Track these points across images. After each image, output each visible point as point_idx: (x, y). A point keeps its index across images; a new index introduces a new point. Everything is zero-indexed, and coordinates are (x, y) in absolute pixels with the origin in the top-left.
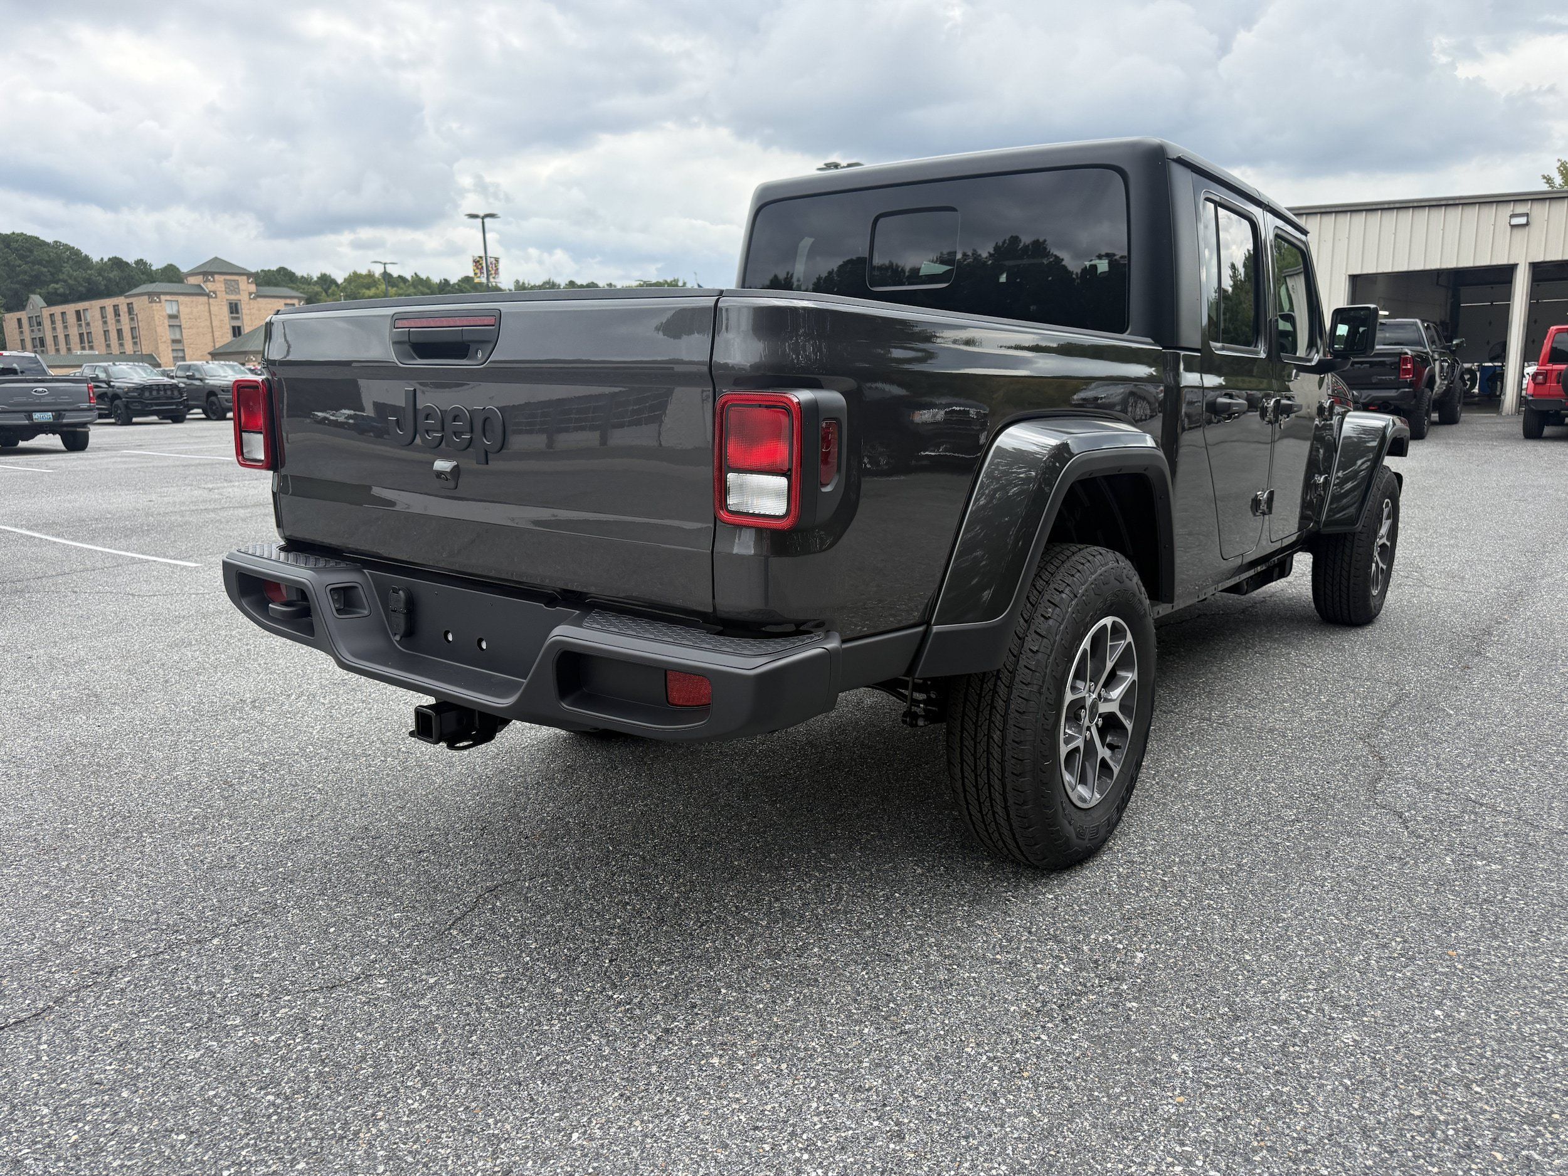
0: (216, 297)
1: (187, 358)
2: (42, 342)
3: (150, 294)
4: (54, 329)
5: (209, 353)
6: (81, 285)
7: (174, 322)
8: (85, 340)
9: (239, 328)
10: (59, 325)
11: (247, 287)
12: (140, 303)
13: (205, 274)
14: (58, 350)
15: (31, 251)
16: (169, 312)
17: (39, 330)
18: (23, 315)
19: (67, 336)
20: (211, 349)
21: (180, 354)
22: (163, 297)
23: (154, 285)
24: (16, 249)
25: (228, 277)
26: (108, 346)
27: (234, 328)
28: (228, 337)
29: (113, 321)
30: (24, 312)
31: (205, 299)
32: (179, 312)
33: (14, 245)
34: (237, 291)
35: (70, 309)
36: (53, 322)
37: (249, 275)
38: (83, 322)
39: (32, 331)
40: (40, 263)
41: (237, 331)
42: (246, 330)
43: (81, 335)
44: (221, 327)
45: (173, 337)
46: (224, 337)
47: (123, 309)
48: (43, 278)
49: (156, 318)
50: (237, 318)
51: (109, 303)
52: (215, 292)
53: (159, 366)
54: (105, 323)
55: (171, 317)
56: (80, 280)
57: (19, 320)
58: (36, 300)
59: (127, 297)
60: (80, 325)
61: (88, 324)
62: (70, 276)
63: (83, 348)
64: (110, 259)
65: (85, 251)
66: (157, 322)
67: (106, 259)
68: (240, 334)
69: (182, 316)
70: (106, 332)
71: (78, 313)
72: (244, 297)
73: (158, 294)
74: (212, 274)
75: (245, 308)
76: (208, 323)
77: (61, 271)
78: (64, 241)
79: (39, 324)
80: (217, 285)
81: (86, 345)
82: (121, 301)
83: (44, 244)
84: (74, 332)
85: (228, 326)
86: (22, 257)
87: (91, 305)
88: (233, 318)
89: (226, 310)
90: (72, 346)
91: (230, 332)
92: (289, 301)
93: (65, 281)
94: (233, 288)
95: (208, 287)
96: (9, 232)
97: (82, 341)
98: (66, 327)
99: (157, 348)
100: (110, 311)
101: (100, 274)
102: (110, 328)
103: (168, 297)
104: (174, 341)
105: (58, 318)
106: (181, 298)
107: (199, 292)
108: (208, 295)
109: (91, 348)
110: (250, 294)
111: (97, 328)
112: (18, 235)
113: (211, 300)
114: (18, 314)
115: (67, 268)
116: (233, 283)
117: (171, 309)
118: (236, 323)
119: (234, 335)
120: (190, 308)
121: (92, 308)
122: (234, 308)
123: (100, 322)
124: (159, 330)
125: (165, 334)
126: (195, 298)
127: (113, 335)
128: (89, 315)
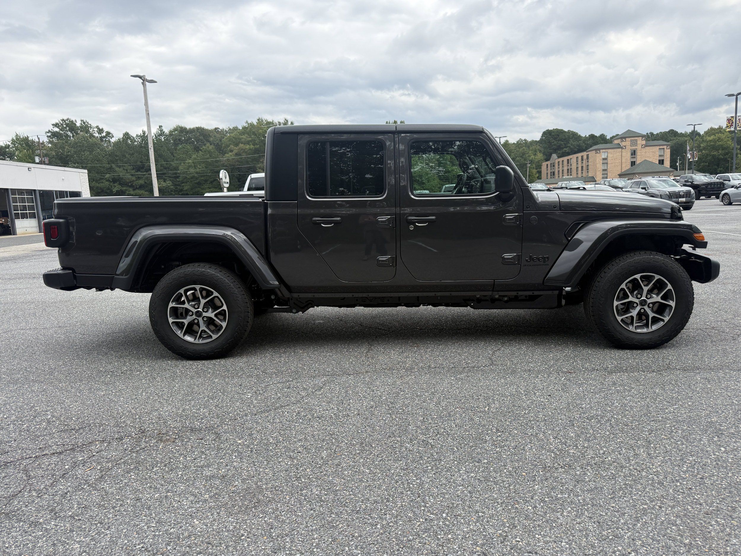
0: (625, 149)
1: (608, 177)
2: (554, 173)
3: (596, 150)
4: (559, 168)
5: (618, 175)
6: (575, 148)
7: (605, 161)
8: (569, 171)
9: (634, 162)
10: (561, 166)
11: (641, 142)
12: (592, 154)
13: (622, 138)
14: (559, 177)
15: (558, 136)
16: (603, 157)
17: (553, 169)
18: (549, 163)
19: (563, 170)
20: (619, 173)
21: (606, 176)
22: (601, 151)
23: (598, 145)
24: (553, 136)
25: (633, 139)
26: (577, 174)
27: (632, 162)
28: (629, 166)
29: (581, 163)
30: (549, 162)
31: (620, 149)
32: (607, 156)
33: (553, 134)
34: (636, 145)
35: (565, 159)
36: (559, 165)
37: (643, 136)
38: (569, 164)
39: (551, 169)
40: (561, 140)
41: (633, 163)
42: (638, 162)
43: (568, 169)
44: (626, 162)
45: (603, 168)
46: (627, 166)
47: (585, 157)
48: (561, 146)
49: (597, 160)
50: (635, 157)
51: (579, 155)
52: (625, 146)
53: (596, 181)
54: (577, 164)
55: (604, 159)
56: (576, 146)
57: (547, 165)
58: (554, 156)
59: (587, 152)
60: (568, 166)
61: (571, 165)
62: (572, 144)
63: (568, 175)
64: (589, 136)
65: (579, 133)
66: (597, 162)
67: (587, 136)
68: (634, 164)
69: (609, 159)
70: (577, 168)
71: (568, 160)
72: (639, 147)
73: (599, 150)
74: (625, 138)
75: (638, 153)
76: (620, 161)
77: (569, 143)
78: (572, 130)
79: (554, 166)
80: (627, 143)
81: (569, 174)
82: (584, 154)
83: (565, 132)
84: (565, 169)
85: (629, 161)
86: (555, 139)
87: (573, 156)
88: (632, 158)
89: (629, 154)
90: (564, 174)
91: (630, 164)
92: (661, 147)
93: (569, 147)
94: (634, 143)
95: (623, 144)
96: (552, 129)
97: (568, 172)
98: (563, 167)
99: (596, 174)
100: (580, 158)
101: (584, 142)
102: (579, 166)
103: (604, 151)
104: (604, 170)
105: (561, 163)
106: (610, 151)
107: (619, 147)
108: (622, 148)
109: (571, 175)
110: (642, 145)
111: (574, 166)
112: (555, 129)
113: (623, 150)
114: (547, 163)
115: (571, 141)
116: (634, 141)
117: (604, 156)
118: (633, 160)
119: (632, 166)
120: (613, 155)
121: (573, 157)
122: (634, 153)
123: (576, 164)
124: (598, 165)
125: (600, 167)
126: (615, 150)
127: (580, 169)
128: (572, 160)
